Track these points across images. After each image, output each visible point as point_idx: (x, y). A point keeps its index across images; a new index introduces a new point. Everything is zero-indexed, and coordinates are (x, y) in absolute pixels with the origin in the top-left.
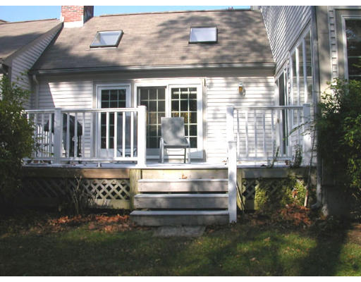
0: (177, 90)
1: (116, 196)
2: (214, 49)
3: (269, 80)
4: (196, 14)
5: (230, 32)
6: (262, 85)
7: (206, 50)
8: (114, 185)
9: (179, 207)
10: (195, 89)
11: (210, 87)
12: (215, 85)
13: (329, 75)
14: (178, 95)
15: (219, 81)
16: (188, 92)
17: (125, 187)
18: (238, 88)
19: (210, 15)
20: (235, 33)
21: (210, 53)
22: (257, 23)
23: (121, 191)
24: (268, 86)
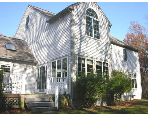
0: (3, 66)
1: (16, 104)
2: (16, 53)
3: (34, 67)
4: (3, 37)
5: (18, 47)
6: (31, 68)
7: (13, 53)
8: (15, 100)
9: (39, 106)
10: (10, 67)
11: (15, 67)
12: (16, 66)
13: (74, 71)
14: (3, 68)
15: (18, 65)
16: (7, 67)
17: (19, 100)
18: (24, 68)
19: (9, 39)
20: (20, 48)
21: (14, 54)
22: (26, 46)
23: (17, 102)
24: (33, 69)
